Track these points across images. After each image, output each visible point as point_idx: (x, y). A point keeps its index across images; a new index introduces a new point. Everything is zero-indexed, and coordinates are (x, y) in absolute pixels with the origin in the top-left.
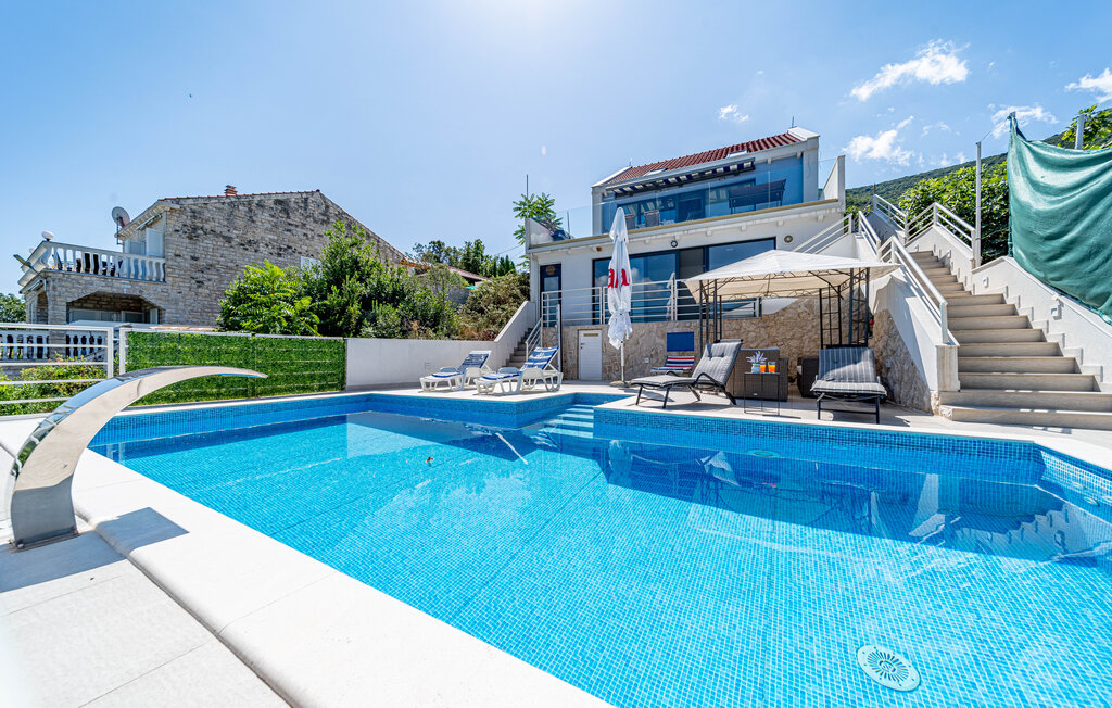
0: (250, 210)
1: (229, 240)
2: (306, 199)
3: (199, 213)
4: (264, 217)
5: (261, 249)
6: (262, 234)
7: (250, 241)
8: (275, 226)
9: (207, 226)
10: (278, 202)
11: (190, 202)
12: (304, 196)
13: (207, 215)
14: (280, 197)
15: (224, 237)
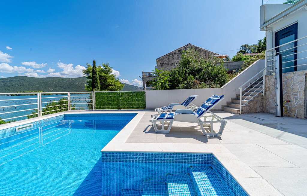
0: (173, 55)
1: (168, 64)
2: (186, 47)
3: (163, 60)
4: (176, 56)
5: (175, 65)
6: (175, 61)
7: (173, 64)
8: (178, 58)
9: (164, 62)
10: (179, 51)
11: (161, 58)
12: (185, 47)
13: (164, 60)
14: (179, 49)
15: (167, 64)
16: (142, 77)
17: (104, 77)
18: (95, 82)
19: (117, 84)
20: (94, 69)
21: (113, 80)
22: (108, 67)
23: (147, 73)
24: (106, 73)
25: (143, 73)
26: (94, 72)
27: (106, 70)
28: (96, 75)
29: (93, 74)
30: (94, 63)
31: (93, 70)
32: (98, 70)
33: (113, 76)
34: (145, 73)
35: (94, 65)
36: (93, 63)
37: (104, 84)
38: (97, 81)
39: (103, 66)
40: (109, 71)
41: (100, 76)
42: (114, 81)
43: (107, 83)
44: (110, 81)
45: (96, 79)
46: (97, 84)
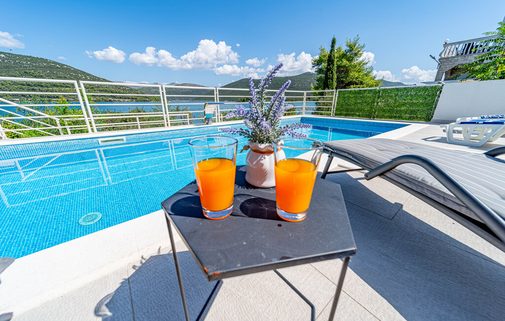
16: (438, 58)
17: (345, 67)
18: (330, 78)
19: (367, 80)
20: (331, 55)
21: (359, 72)
22: (357, 46)
23: (459, 43)
24: (350, 60)
25: (446, 45)
26: (330, 60)
27: (352, 53)
28: (333, 65)
29: (329, 65)
30: (334, 42)
31: (330, 57)
32: (336, 55)
33: (362, 64)
34: (451, 44)
35: (332, 47)
36: (331, 44)
37: (343, 82)
38: (332, 76)
39: (347, 45)
40: (356, 54)
41: (339, 67)
42: (362, 74)
43: (349, 79)
44: (353, 74)
45: (332, 72)
46: (332, 82)
